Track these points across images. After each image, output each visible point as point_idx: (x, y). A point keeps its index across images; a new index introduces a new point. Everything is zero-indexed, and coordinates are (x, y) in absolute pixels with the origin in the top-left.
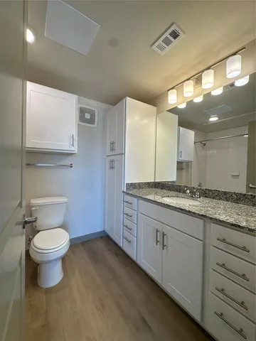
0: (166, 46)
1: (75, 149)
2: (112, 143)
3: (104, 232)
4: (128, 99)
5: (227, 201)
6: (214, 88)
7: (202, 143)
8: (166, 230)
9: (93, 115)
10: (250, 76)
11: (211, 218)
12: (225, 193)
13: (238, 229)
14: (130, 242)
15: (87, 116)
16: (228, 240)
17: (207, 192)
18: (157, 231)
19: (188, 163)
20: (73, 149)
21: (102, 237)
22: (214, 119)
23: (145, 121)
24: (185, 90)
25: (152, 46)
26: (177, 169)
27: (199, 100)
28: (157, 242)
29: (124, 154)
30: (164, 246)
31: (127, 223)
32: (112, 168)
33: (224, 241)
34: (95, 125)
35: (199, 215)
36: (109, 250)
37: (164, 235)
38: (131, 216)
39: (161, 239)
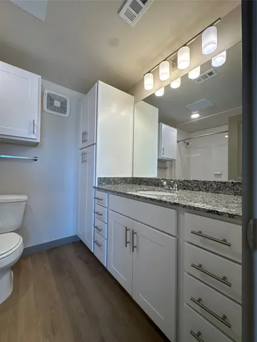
0: (135, 14)
1: (36, 137)
2: (84, 134)
3: (76, 236)
4: (100, 82)
5: (207, 191)
6: (191, 69)
7: (185, 142)
8: (137, 227)
9: (64, 103)
10: (227, 51)
11: (184, 206)
12: (205, 183)
13: (216, 216)
14: (99, 246)
15: (57, 104)
16: (204, 233)
17: (186, 183)
18: (127, 230)
19: (171, 161)
20: (34, 137)
21: (73, 243)
22: (195, 116)
23: (124, 113)
24: (161, 71)
25: (119, 12)
26: (158, 167)
27: (176, 85)
28: (126, 243)
29: (96, 144)
30: (133, 247)
31: (98, 223)
32: (84, 161)
33: (199, 234)
34: (67, 115)
35: (170, 203)
36: (80, 257)
37: (133, 233)
38: (101, 215)
39: (131, 239)
